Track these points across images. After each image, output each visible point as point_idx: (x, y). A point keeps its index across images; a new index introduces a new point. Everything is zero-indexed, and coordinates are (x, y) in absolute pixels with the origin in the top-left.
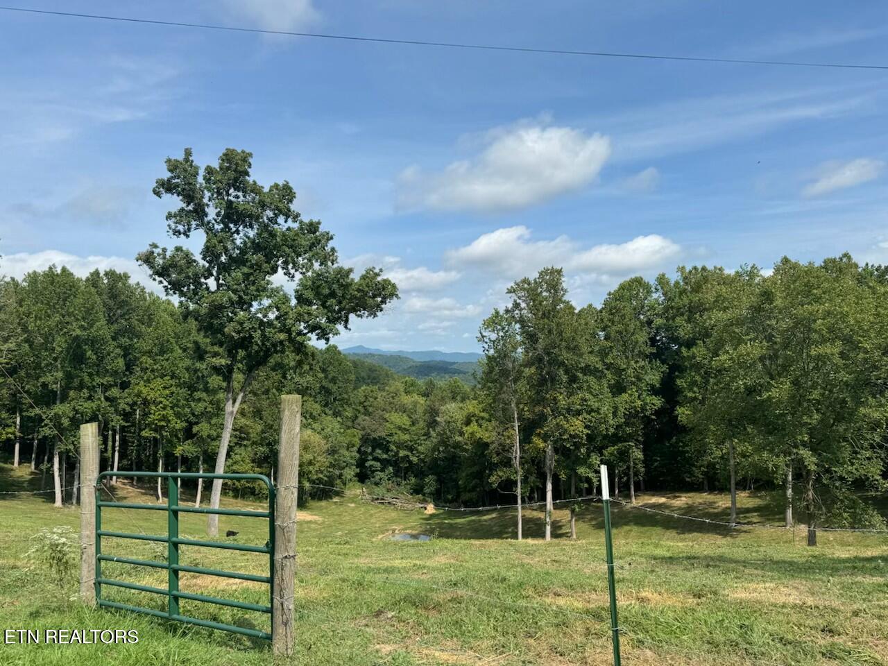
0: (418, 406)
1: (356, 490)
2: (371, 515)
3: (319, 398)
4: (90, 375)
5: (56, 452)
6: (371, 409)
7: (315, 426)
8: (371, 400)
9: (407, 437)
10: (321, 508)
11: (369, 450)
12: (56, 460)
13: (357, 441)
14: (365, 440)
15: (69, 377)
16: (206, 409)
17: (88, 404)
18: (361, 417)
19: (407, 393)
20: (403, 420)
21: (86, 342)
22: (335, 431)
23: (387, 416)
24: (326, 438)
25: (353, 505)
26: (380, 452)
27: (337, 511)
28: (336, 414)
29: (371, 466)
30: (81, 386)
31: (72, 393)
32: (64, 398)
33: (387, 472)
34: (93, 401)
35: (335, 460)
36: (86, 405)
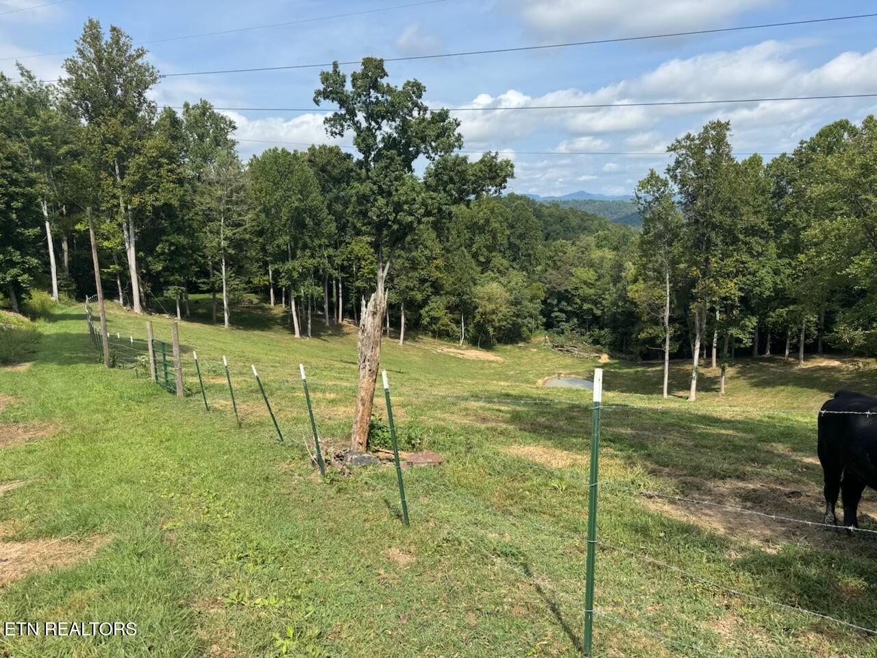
0: (606, 260)
1: (541, 337)
2: (548, 360)
3: (508, 253)
4: (310, 237)
5: (292, 297)
6: (559, 264)
7: (501, 279)
8: (561, 254)
9: (592, 291)
10: (505, 351)
11: (555, 302)
12: (293, 303)
13: (543, 295)
14: (551, 293)
15: (295, 239)
16: (403, 264)
17: (311, 261)
18: (550, 271)
19: (599, 247)
20: (589, 275)
21: (304, 211)
22: (519, 284)
23: (573, 270)
24: (511, 291)
25: (535, 350)
26: (565, 304)
27: (519, 355)
28: (523, 268)
29: (557, 317)
30: (305, 247)
31: (299, 252)
32: (294, 257)
33: (571, 323)
34: (314, 258)
35: (518, 310)
36: (309, 262)
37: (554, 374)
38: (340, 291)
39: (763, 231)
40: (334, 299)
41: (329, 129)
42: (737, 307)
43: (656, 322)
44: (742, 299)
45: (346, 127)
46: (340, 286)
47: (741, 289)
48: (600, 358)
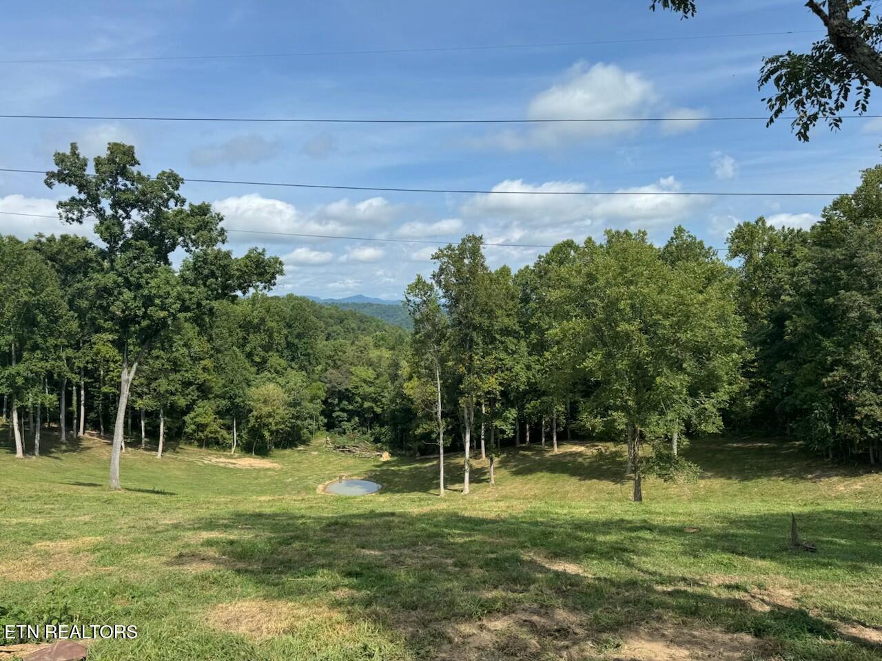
0: (383, 359)
1: (322, 439)
2: (330, 463)
3: (286, 353)
4: (43, 337)
5: (15, 407)
6: (339, 363)
7: (279, 380)
8: (340, 354)
9: (372, 389)
10: (283, 457)
11: (336, 402)
12: (15, 415)
13: (323, 395)
14: (332, 393)
15: (21, 340)
16: (163, 365)
17: (43, 363)
18: (331, 370)
19: (377, 346)
20: (368, 373)
21: (37, 306)
22: (298, 384)
23: (353, 369)
24: (289, 391)
25: (316, 453)
26: (346, 403)
27: (299, 459)
28: (302, 368)
29: (339, 416)
30: (35, 347)
31: (25, 354)
32: (19, 359)
33: (353, 422)
34: (47, 361)
35: (298, 412)
36: (39, 365)
37: (335, 477)
38: (83, 398)
39: (515, 332)
40: (74, 408)
41: (64, 215)
42: (499, 400)
43: (430, 417)
44: (503, 393)
45: (86, 213)
46: (82, 392)
47: (501, 384)
48: (381, 456)
